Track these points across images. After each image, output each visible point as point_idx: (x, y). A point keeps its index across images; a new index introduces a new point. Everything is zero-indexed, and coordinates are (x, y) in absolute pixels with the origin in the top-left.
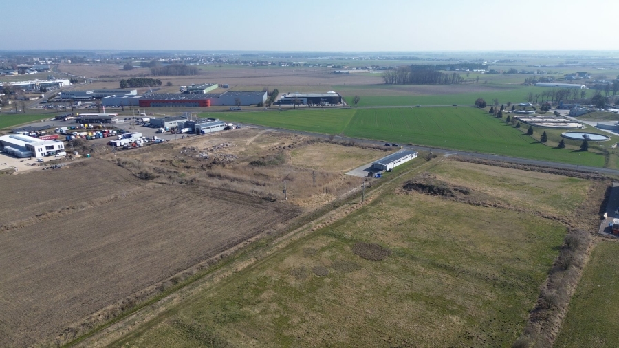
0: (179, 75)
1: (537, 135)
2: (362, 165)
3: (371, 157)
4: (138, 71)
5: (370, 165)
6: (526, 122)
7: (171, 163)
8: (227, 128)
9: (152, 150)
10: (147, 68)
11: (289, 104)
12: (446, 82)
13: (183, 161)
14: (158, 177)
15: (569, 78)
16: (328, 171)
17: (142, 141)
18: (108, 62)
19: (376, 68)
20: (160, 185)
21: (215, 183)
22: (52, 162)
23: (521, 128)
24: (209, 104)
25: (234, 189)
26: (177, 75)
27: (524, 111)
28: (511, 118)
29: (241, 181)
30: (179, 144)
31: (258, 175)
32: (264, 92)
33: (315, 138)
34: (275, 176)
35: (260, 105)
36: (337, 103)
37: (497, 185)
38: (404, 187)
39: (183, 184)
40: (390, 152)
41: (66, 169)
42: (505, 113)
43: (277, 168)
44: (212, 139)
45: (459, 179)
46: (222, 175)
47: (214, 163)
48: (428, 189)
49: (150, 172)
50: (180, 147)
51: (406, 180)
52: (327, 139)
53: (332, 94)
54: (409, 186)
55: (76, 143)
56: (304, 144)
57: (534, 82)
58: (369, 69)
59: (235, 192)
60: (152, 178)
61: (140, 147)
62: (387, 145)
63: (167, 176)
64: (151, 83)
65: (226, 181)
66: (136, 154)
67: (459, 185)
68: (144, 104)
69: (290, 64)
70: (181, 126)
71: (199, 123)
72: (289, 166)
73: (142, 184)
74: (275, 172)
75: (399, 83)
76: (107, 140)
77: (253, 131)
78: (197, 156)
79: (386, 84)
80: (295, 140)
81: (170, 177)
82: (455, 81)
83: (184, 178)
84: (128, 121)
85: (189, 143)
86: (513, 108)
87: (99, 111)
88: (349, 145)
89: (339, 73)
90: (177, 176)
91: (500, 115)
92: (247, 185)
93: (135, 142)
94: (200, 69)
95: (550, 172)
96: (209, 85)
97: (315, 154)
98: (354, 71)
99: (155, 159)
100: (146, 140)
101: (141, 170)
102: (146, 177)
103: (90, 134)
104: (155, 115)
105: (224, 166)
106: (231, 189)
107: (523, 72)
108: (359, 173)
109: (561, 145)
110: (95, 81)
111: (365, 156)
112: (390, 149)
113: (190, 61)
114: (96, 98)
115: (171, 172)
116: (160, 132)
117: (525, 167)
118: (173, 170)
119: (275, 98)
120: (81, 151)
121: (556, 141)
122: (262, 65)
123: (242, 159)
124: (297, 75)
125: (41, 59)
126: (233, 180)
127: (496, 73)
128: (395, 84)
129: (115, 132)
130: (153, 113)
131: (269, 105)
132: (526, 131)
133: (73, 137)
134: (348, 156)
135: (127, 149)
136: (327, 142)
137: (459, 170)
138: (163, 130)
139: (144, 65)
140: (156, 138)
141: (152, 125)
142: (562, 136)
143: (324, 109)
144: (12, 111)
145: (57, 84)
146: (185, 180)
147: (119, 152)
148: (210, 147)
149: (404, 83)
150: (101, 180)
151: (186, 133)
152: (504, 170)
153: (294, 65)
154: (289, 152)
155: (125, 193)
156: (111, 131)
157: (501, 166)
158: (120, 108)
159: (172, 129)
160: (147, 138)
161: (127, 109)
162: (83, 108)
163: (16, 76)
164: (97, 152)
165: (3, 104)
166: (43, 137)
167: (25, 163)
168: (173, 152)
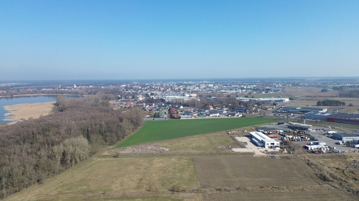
4: (331, 94)
7: (343, 172)
9: (331, 157)
10: (337, 91)
13: (352, 172)
14: (332, 181)
17: (325, 149)
20: (333, 188)
22: (272, 153)
26: (357, 97)
30: (351, 157)
39: (350, 193)
49: (328, 176)
50: (352, 159)
55: (286, 143)
60: (329, 181)
61: (323, 153)
63: (339, 182)
64: (337, 103)
66: (320, 158)
68: (330, 120)
70: (355, 142)
73: (321, 183)
76: (302, 143)
81: (341, 184)
83: (352, 188)
84: (318, 131)
87: (301, 122)
90: (346, 185)
93: (321, 148)
99: (332, 165)
100: (328, 149)
101: (321, 173)
102: (324, 179)
103: (294, 138)
104: (337, 129)
114: (301, 112)
115: (342, 180)
116: (338, 144)
125: (277, 84)
129: (309, 139)
133: (285, 138)
135: (315, 153)
138: (340, 142)
139: (335, 88)
140: (335, 148)
141: (334, 137)
144: (259, 116)
147: (309, 154)
150: (296, 172)
151: (358, 148)
155: (309, 188)
156: (306, 138)
158: (314, 120)
159: (348, 143)
160: (329, 147)
161: (319, 122)
162: (293, 118)
163: (264, 95)
164: (296, 151)
165: (256, 111)
166: (270, 136)
167: (260, 150)
168: (346, 163)
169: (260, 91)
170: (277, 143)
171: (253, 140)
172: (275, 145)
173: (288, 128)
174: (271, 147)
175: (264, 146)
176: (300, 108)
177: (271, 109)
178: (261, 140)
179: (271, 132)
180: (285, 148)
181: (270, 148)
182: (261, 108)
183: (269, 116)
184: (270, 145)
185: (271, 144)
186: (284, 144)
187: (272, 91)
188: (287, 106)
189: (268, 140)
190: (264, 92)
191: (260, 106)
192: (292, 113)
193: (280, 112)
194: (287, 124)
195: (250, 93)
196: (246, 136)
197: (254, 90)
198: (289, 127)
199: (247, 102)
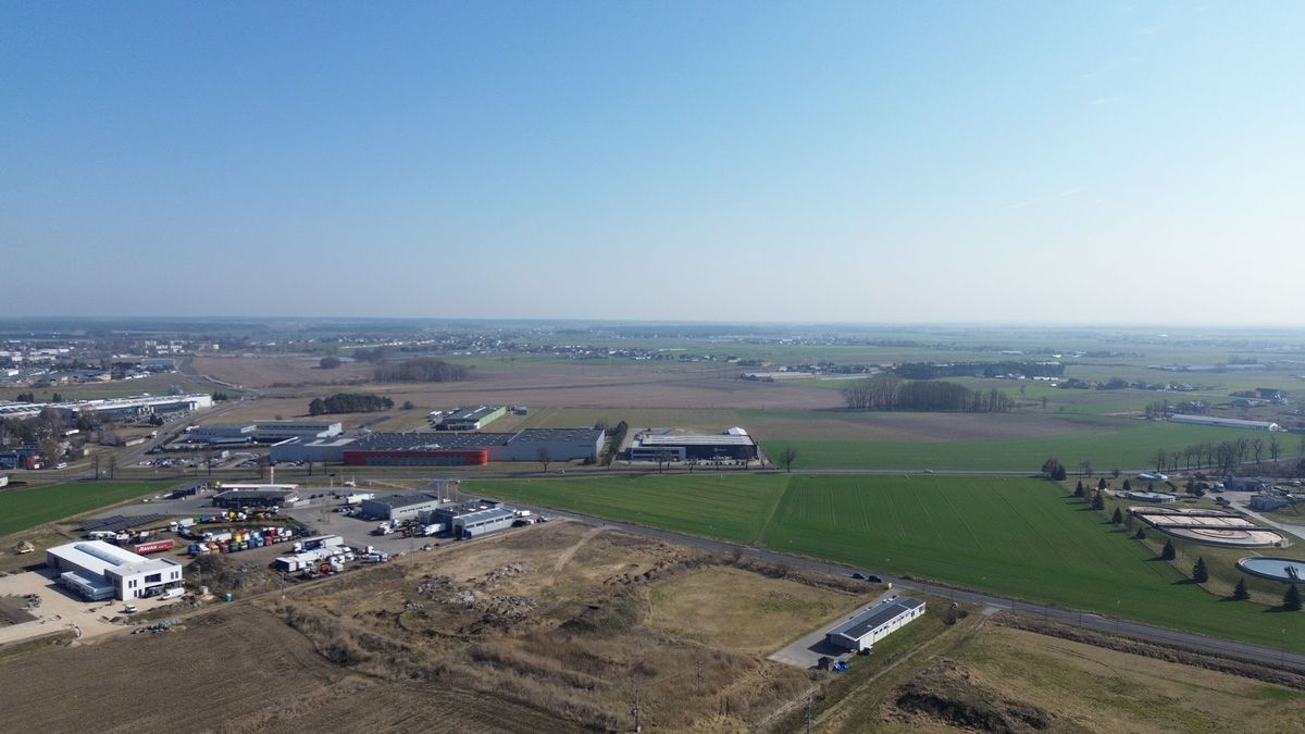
0: (430, 381)
1: (1184, 563)
2: (804, 633)
3: (824, 608)
4: (350, 376)
5: (820, 636)
6: (1157, 526)
7: (397, 620)
8: (518, 524)
9: (362, 581)
10: (367, 363)
11: (650, 459)
12: (976, 408)
13: (422, 615)
14: (367, 659)
15: (1240, 404)
16: (730, 650)
17: (342, 557)
18: (292, 349)
19: (829, 368)
20: (370, 682)
21: (485, 678)
22: (154, 614)
23: (1147, 541)
24: (486, 458)
25: (526, 697)
26: (424, 381)
27: (1151, 495)
28: (1123, 511)
29: (541, 673)
30: (416, 567)
31: (579, 658)
32: (598, 428)
33: (704, 553)
34: (616, 660)
35: (589, 461)
36: (748, 459)
37: (1106, 701)
38: (900, 702)
39: (419, 680)
40: (865, 596)
41: (179, 631)
42: (1110, 498)
43: (620, 637)
44: (487, 552)
45: (1021, 682)
46: (502, 659)
47: (486, 621)
48: (952, 710)
49: (353, 646)
50: (419, 574)
51: (903, 680)
52: (728, 555)
53: (739, 435)
54: (910, 700)
55: (207, 564)
56: (680, 568)
57: (1165, 410)
58: (814, 371)
59: (526, 704)
60: (356, 661)
61: (336, 573)
62: (857, 576)
63: (387, 657)
64: (371, 403)
65: (510, 675)
66: (327, 592)
67: (1022, 699)
68: (354, 459)
69: (653, 356)
70: (425, 520)
71: (463, 512)
72: (647, 633)
73: (333, 677)
74: (614, 649)
75: (878, 407)
76: (267, 554)
77: (572, 531)
78: (453, 600)
79: (850, 409)
80: (659, 559)
81: (392, 661)
82: (995, 405)
83: (422, 664)
84: (319, 503)
85: (438, 562)
86: (1126, 486)
87: (261, 476)
88: (777, 574)
89: (753, 378)
90: (406, 659)
91: (1098, 504)
92: (553, 688)
93: (328, 558)
94: (473, 367)
95: (1223, 669)
96: (489, 411)
97: (703, 597)
98: (781, 375)
99: (364, 606)
100: (351, 555)
101: (333, 641)
102: (342, 659)
103: (239, 539)
104: (375, 486)
105: (506, 630)
106: (520, 696)
107: (1141, 386)
108: (798, 657)
109: (1240, 594)
110: (262, 397)
111: (810, 606)
112: (864, 590)
113: (453, 348)
114: (259, 441)
115: (395, 647)
116: (379, 533)
117: (1168, 652)
118: (398, 642)
119: (619, 442)
120: (216, 583)
121: (1227, 579)
122: (597, 357)
123: (545, 611)
124: (667, 383)
125: (160, 343)
126: (523, 670)
127: (1083, 386)
128: (871, 409)
129: (289, 533)
130: (370, 481)
131: (609, 463)
132: (1158, 549)
133: (202, 546)
134: (772, 604)
135: (310, 579)
136: (727, 563)
137: (1018, 655)
138: (385, 526)
139: (360, 356)
140: (370, 549)
141: (366, 513)
142: (1238, 565)
143: (722, 474)
144: (90, 474)
145: (186, 405)
146: (423, 669)
147: (293, 588)
148: (480, 575)
149: (888, 408)
150: (247, 663)
151: (434, 535)
152: (1120, 660)
153: (660, 357)
154: (645, 592)
155: (294, 706)
156: (280, 530)
157: (1111, 646)
158: (304, 467)
159: (406, 524)
160: (354, 550)
161: (318, 470)
162: (231, 466)
163: (106, 386)
164: (247, 587)
165: (73, 456)
166: (143, 548)
167: (98, 615)
168: (404, 589)
169: (91, 373)
170: (170, 571)
171: (66, 580)
172: (165, 579)
173: (214, 505)
174: (149, 593)
175: (117, 596)
176: (252, 428)
177: (141, 441)
178: (103, 574)
179: (144, 534)
180: (204, 583)
181: (145, 597)
182: (99, 442)
183: (135, 470)
184: (142, 586)
185: (148, 579)
186: (200, 569)
187: (140, 371)
188: (207, 423)
189: (133, 568)
190: (107, 377)
191: (94, 435)
192: (225, 449)
193: (181, 450)
194: (210, 492)
195: (41, 384)
196: (29, 569)
197: (62, 366)
198: (219, 502)
199: (31, 422)
